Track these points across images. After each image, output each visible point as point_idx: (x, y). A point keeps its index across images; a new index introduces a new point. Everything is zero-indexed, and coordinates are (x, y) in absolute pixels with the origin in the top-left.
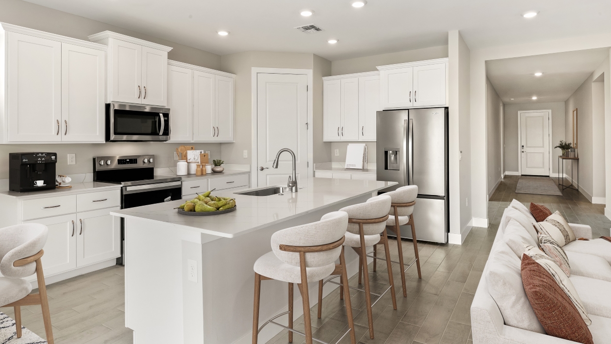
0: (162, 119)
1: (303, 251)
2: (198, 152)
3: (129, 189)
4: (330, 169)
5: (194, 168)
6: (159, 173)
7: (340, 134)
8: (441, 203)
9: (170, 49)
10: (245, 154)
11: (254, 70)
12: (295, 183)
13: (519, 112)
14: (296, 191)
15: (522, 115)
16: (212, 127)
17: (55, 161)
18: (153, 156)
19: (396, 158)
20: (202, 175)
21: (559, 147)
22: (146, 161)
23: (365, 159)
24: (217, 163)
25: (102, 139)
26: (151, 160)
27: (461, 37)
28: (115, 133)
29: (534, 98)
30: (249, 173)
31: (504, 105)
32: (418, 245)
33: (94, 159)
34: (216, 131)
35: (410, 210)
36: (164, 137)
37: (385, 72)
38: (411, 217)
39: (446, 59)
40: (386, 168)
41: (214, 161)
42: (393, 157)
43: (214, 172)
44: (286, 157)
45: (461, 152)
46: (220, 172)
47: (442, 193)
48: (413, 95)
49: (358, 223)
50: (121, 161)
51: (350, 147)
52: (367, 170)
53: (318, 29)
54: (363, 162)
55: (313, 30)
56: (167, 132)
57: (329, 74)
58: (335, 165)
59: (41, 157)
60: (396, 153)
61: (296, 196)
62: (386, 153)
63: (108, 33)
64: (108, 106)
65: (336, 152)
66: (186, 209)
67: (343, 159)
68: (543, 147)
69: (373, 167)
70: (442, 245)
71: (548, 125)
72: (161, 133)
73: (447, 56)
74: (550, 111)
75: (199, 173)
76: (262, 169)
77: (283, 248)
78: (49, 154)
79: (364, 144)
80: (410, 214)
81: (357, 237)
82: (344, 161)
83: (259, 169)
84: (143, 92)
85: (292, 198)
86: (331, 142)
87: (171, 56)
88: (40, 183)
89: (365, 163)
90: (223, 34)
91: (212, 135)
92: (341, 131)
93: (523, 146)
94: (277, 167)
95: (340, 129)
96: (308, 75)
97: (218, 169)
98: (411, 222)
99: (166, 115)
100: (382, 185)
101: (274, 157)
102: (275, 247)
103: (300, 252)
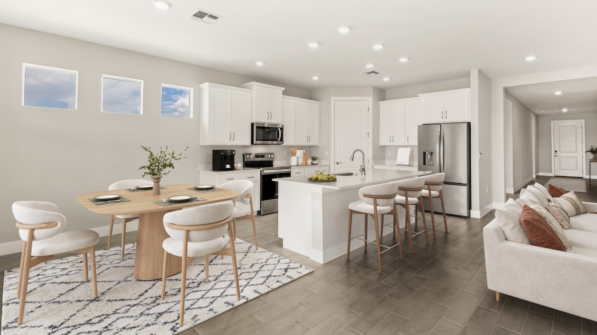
0: (280, 131)
1: (375, 197)
2: (302, 151)
3: (265, 171)
4: (385, 165)
5: (301, 161)
6: (276, 164)
7: (392, 140)
8: (464, 189)
9: (283, 89)
10: (327, 153)
11: (333, 99)
12: (364, 170)
13: (552, 122)
14: (365, 174)
15: (555, 124)
16: (306, 136)
17: (234, 155)
18: (272, 154)
19: (431, 157)
20: (306, 165)
21: (589, 151)
22: (269, 156)
23: (411, 158)
24: (314, 159)
25: (249, 143)
26: (272, 156)
27: (481, 73)
28: (257, 140)
29: (565, 110)
30: (329, 166)
31: (537, 116)
32: (446, 217)
33: (244, 155)
34: (309, 138)
35: (440, 187)
36: (281, 142)
37: (424, 98)
38: (441, 192)
39: (469, 89)
40: (425, 164)
41: (312, 157)
42: (429, 156)
43: (312, 164)
44: (358, 154)
45: (481, 154)
46: (316, 164)
47: (465, 181)
48: (445, 114)
49: (405, 190)
50: (257, 156)
51: (400, 150)
52: (412, 166)
53: (376, 73)
54: (410, 160)
55: (374, 74)
56: (282, 140)
57: (384, 99)
58: (387, 162)
59: (229, 152)
60: (432, 154)
61: (365, 177)
62: (424, 154)
63: (254, 83)
64: (252, 125)
65: (389, 153)
66: (313, 179)
67: (395, 158)
68: (576, 152)
69: (416, 163)
70: (465, 217)
71: (581, 133)
72: (279, 140)
73: (469, 87)
74: (583, 121)
75: (304, 164)
76: (338, 163)
77: (365, 196)
78: (232, 151)
79: (410, 149)
80: (440, 190)
81: (404, 198)
82: (396, 159)
83: (336, 163)
84: (270, 116)
85: (362, 178)
86: (385, 146)
87: (285, 93)
88: (228, 166)
89: (411, 161)
90: (315, 78)
91: (306, 141)
92: (392, 138)
93: (556, 151)
94: (353, 160)
95: (392, 137)
96: (368, 100)
97: (315, 162)
98: (440, 196)
99: (282, 129)
100: (422, 173)
101: (351, 154)
102: (361, 196)
103: (373, 198)
